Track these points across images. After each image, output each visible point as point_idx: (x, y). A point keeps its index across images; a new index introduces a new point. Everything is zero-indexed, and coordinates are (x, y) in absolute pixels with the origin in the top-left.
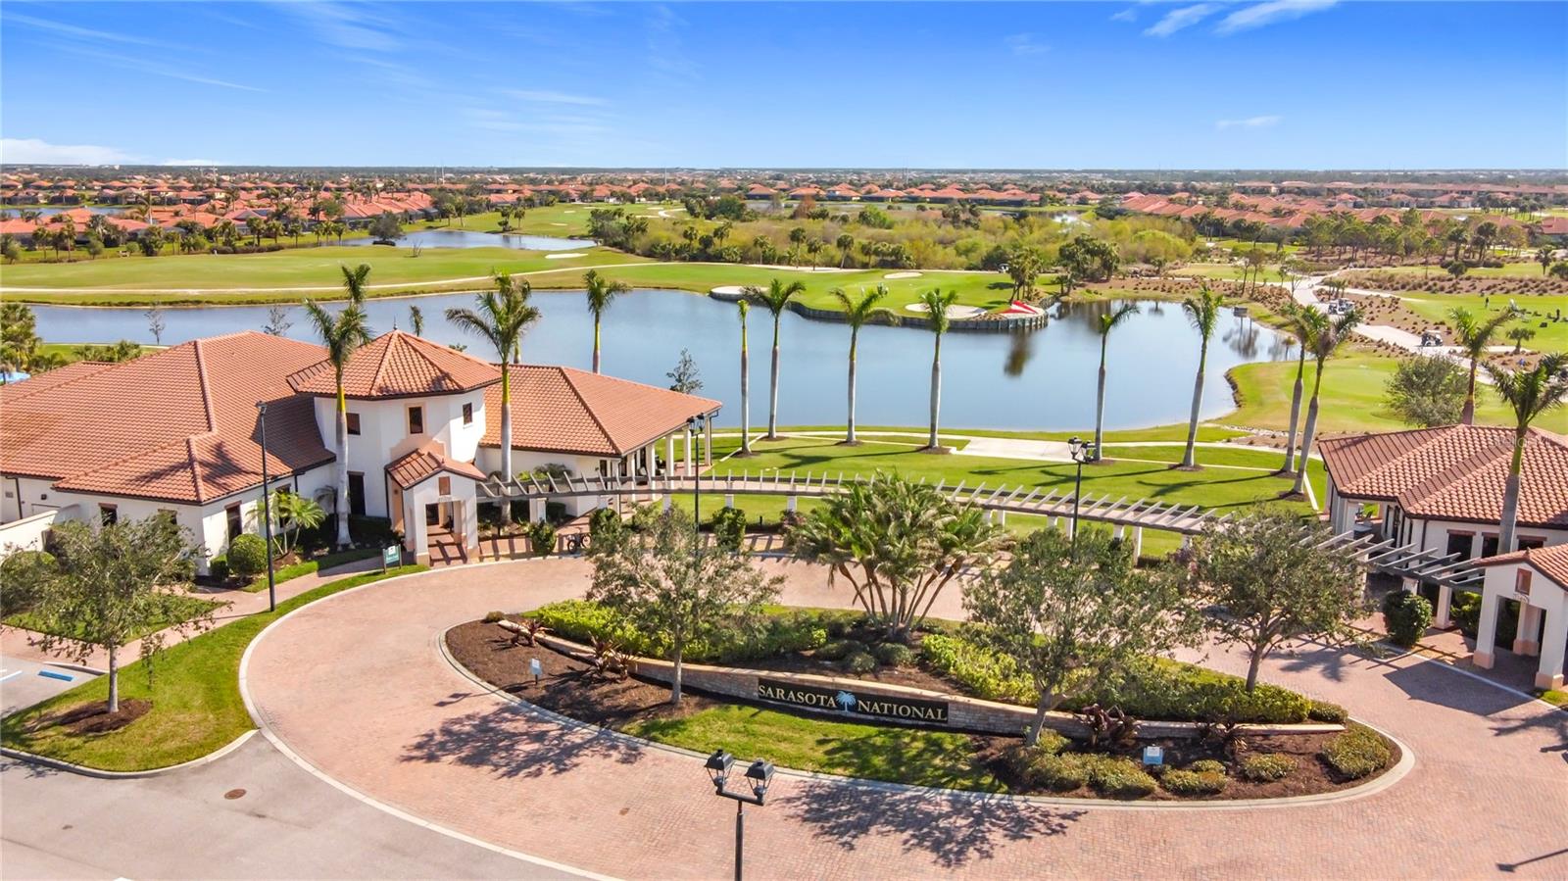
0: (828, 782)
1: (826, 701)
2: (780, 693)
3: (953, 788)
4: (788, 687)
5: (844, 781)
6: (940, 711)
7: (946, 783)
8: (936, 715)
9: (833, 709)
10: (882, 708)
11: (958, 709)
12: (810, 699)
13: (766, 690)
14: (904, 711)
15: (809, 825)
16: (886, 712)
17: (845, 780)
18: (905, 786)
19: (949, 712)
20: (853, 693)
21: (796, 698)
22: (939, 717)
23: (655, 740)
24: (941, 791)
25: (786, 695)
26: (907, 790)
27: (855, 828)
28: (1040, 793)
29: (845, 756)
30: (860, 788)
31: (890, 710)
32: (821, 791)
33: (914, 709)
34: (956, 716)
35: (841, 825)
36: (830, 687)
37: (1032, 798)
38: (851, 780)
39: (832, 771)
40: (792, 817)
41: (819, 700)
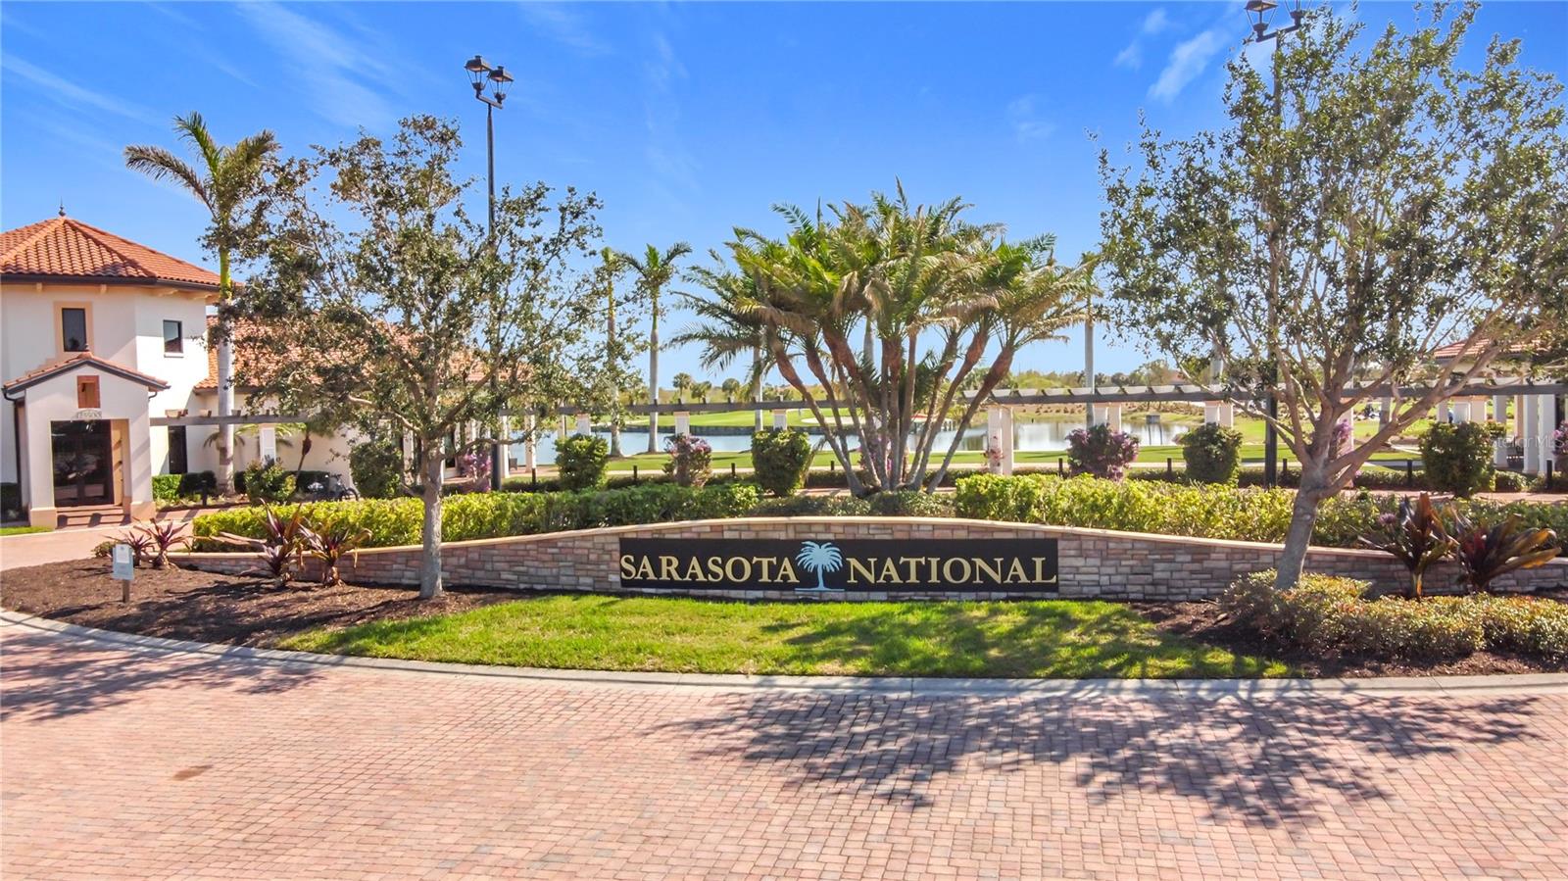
0: (802, 691)
1: (773, 571)
2: (670, 566)
3: (1143, 676)
4: (685, 549)
5: (845, 685)
6: (1039, 561)
7: (1118, 668)
8: (1030, 571)
9: (792, 587)
10: (903, 571)
11: (1082, 553)
12: (738, 569)
13: (637, 565)
14: (957, 570)
15: (764, 767)
16: (913, 579)
17: (846, 682)
18: (1014, 683)
19: (1061, 562)
20: (835, 543)
21: (706, 571)
22: (1039, 579)
23: (360, 653)
24: (1113, 684)
25: (682, 570)
26: (1019, 690)
27: (910, 760)
28: (1378, 672)
29: (838, 644)
30: (894, 696)
31: (923, 571)
32: (790, 706)
33: (979, 562)
34: (1077, 570)
35: (865, 760)
36: (782, 536)
37: (1362, 682)
38: (864, 682)
39: (809, 667)
40: (710, 753)
41: (757, 569)
